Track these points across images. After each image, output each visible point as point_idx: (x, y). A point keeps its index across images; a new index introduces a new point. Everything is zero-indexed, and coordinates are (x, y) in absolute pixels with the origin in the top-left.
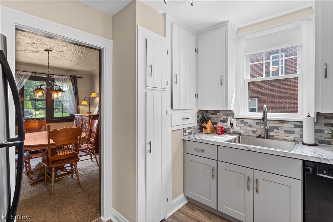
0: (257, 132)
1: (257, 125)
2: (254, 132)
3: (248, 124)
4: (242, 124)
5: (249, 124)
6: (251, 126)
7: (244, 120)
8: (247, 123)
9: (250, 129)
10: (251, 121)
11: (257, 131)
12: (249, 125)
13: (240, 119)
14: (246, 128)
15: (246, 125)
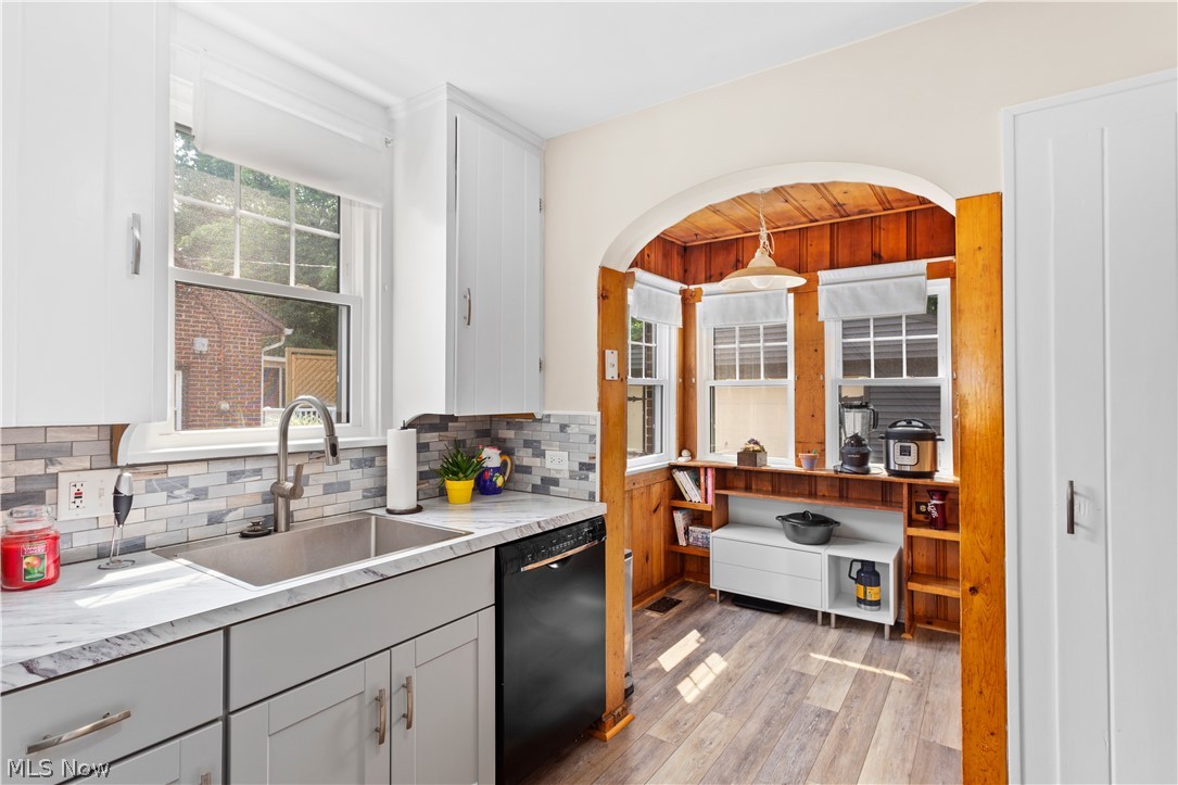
0: (231, 515)
1: (230, 482)
2: (214, 519)
3: (186, 486)
4: (155, 491)
5: (194, 484)
6: (200, 494)
7: (166, 472)
8: (183, 482)
9: (195, 506)
10: (202, 467)
11: (230, 511)
12: (194, 491)
13: (143, 469)
14: (177, 509)
15: (177, 493)
